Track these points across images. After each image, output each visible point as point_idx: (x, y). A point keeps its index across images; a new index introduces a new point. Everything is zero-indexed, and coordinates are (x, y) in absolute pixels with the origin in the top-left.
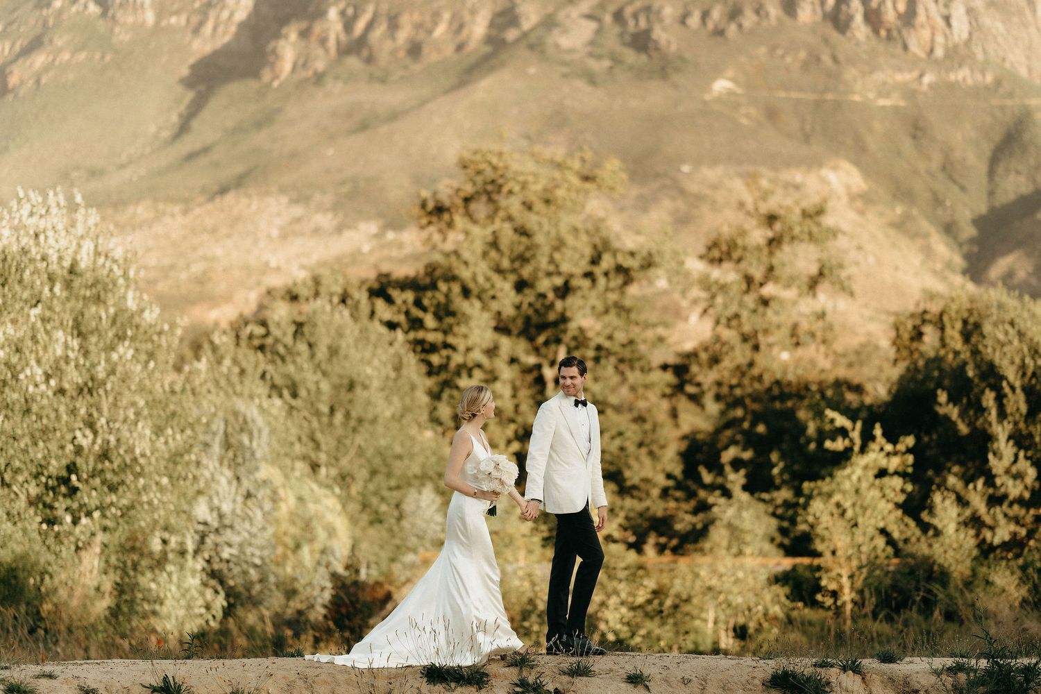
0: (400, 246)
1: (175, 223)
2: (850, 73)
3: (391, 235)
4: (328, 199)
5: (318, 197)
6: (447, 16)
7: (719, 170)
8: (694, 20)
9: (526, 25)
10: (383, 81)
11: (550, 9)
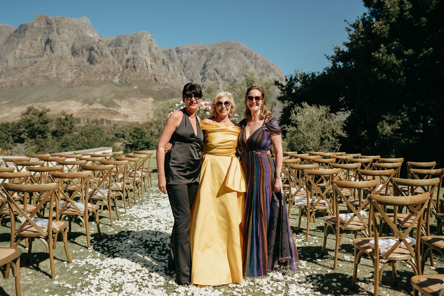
0: (91, 107)
1: (58, 104)
2: (152, 86)
3: (89, 106)
4: (81, 101)
5: (79, 101)
6: (98, 77)
7: (135, 98)
8: (132, 79)
9: (110, 79)
10: (90, 85)
11: (113, 77)
